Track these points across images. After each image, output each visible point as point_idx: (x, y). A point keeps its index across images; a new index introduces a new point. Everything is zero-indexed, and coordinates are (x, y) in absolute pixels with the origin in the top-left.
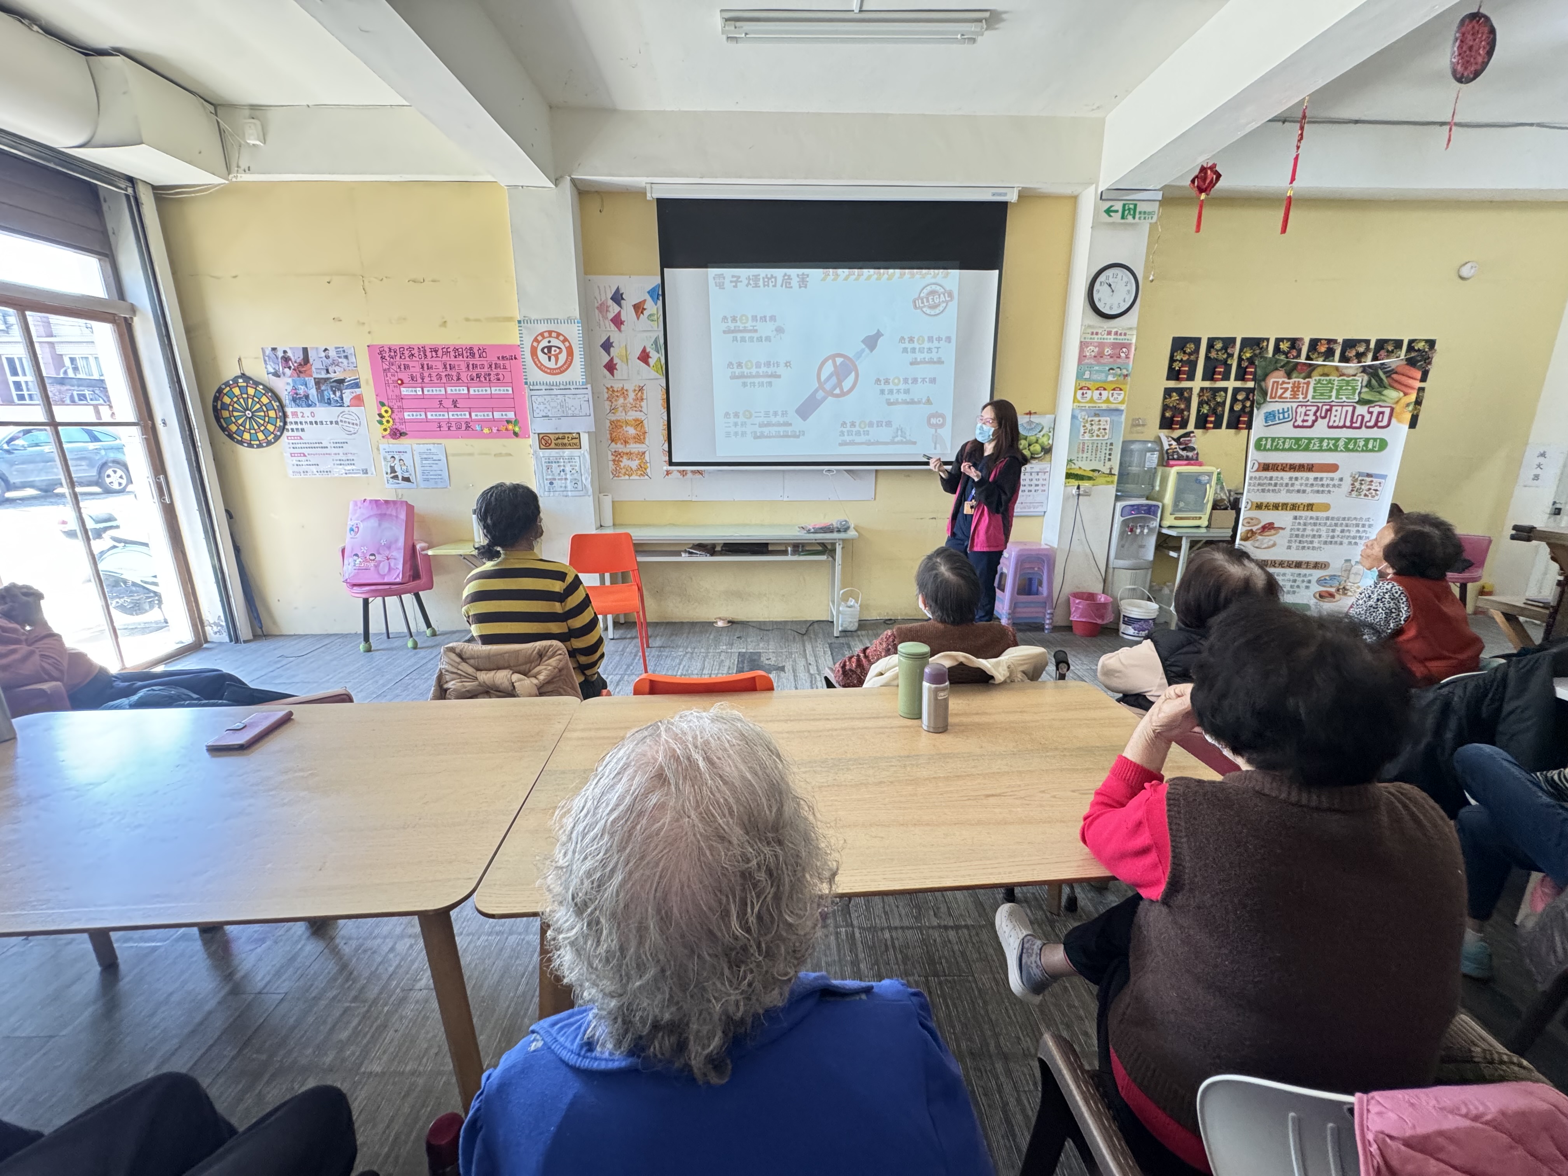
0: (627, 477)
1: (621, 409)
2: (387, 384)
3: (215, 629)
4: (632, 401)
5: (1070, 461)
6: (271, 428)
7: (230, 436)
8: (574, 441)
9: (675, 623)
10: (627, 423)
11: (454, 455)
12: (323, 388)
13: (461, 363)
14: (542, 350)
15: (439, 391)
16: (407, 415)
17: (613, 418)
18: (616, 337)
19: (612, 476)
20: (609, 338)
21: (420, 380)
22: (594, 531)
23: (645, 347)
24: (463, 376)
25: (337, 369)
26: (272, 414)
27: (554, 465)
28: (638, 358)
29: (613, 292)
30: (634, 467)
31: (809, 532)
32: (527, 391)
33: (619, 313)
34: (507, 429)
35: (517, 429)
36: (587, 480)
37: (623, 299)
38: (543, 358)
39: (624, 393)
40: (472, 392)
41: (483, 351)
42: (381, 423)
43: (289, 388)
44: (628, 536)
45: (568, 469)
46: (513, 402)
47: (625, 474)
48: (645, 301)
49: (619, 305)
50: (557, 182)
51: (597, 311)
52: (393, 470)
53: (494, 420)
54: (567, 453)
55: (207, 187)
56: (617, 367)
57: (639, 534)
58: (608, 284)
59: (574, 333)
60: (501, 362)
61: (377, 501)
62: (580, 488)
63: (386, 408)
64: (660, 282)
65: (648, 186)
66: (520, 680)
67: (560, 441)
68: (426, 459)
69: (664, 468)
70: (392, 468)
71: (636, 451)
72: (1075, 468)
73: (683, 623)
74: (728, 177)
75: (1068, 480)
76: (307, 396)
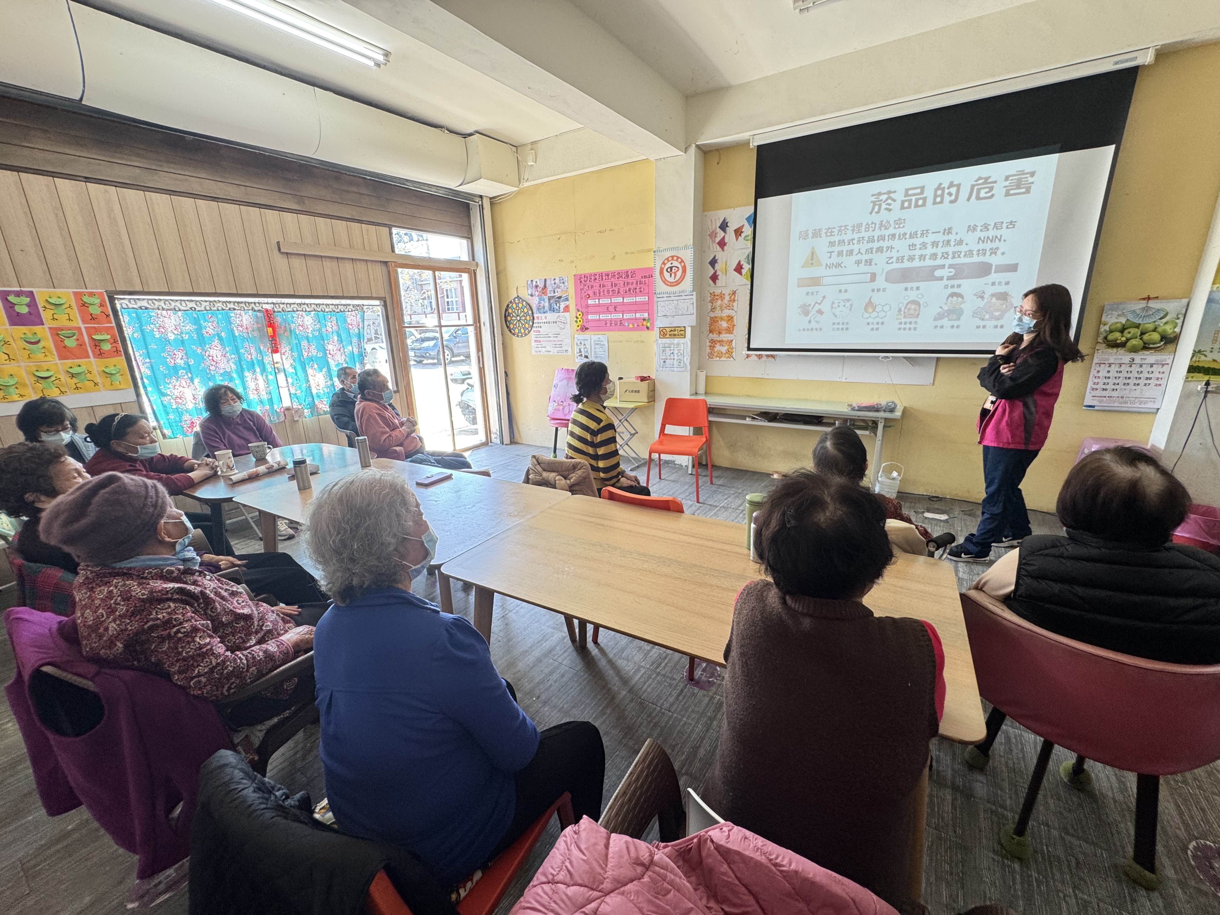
0: (718, 359)
1: (718, 308)
2: (582, 298)
3: (495, 436)
4: (726, 302)
5: (1199, 353)
6: (527, 326)
7: (510, 331)
10: (722, 319)
11: (612, 342)
12: (552, 301)
13: (621, 282)
15: (607, 301)
16: (590, 317)
17: (713, 316)
18: (721, 256)
19: (707, 357)
20: (715, 257)
21: (598, 295)
22: (688, 397)
23: (739, 262)
24: (621, 290)
25: (559, 290)
26: (528, 318)
27: (667, 349)
28: (734, 270)
29: (721, 221)
30: (724, 351)
31: (854, 409)
32: (655, 298)
33: (724, 237)
34: (643, 325)
35: (648, 325)
36: (687, 360)
37: (727, 226)
38: (667, 275)
39: (722, 296)
40: (625, 301)
41: (633, 272)
42: (576, 322)
43: (537, 302)
44: (708, 402)
45: (676, 352)
46: (648, 307)
47: (717, 356)
48: (743, 226)
49: (724, 231)
50: (685, 150)
51: (708, 238)
52: (580, 352)
53: (636, 319)
54: (676, 341)
55: (511, 193)
56: (719, 277)
57: (713, 401)
58: (720, 215)
59: (688, 256)
60: (643, 280)
61: (568, 370)
62: (682, 365)
63: (580, 313)
64: (753, 211)
65: (752, 138)
66: (559, 480)
67: (672, 333)
68: (597, 344)
69: (744, 352)
70: (580, 349)
71: (726, 339)
72: (1205, 361)
73: (747, 471)
74: (814, 116)
75: (1192, 374)
76: (544, 307)
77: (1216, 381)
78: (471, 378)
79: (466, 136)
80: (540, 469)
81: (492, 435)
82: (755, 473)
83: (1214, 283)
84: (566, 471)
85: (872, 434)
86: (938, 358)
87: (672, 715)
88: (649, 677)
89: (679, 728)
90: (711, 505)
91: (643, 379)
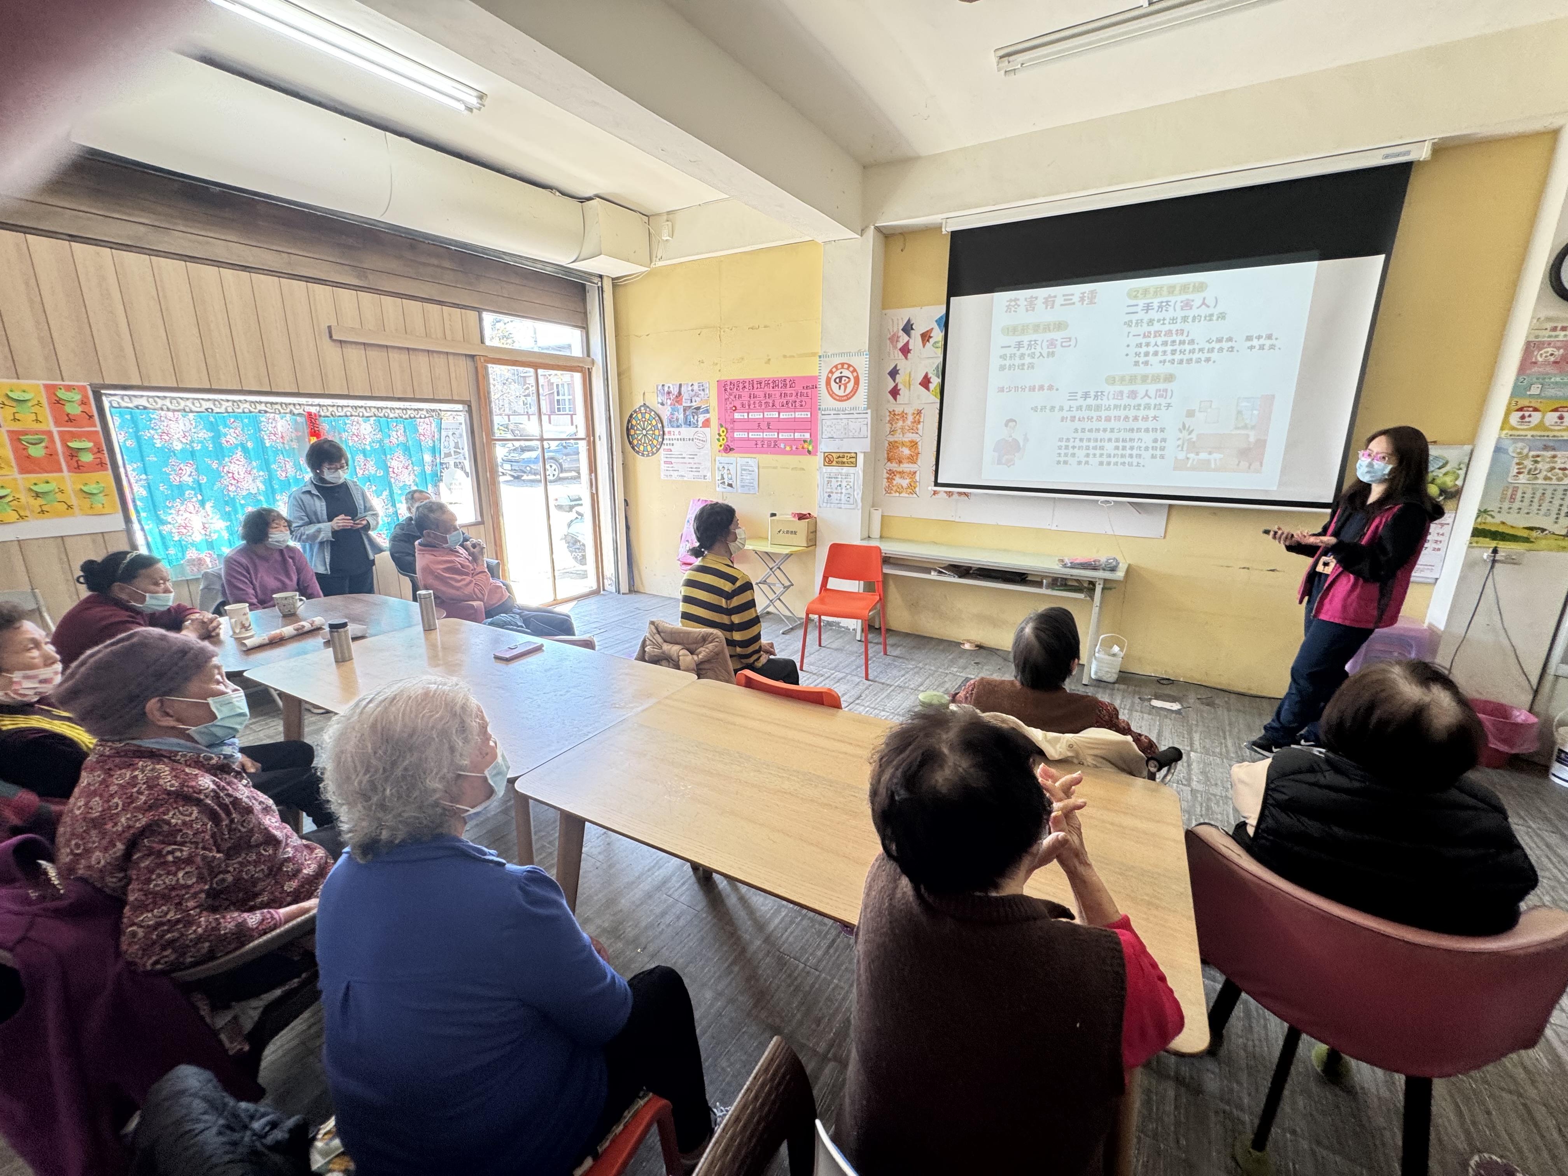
0: (897, 494)
1: (899, 431)
2: (726, 410)
3: (609, 582)
4: (909, 423)
5: (1482, 512)
6: (655, 442)
7: (633, 448)
10: (903, 444)
11: (763, 467)
12: (687, 413)
13: (776, 392)
14: (835, 381)
15: (758, 415)
16: (737, 435)
17: (891, 440)
18: (903, 365)
19: (884, 492)
20: (896, 366)
21: (747, 407)
22: (857, 542)
23: (926, 374)
24: (777, 403)
25: (698, 399)
26: (657, 432)
27: (833, 480)
28: (920, 384)
29: (905, 323)
30: (905, 485)
31: (1065, 566)
32: (820, 415)
33: (908, 342)
34: (803, 448)
35: (810, 448)
36: (858, 494)
37: (912, 329)
38: (835, 387)
39: (903, 416)
40: (781, 416)
41: (793, 381)
42: (719, 440)
43: (669, 414)
44: (878, 549)
45: (844, 484)
46: (810, 425)
47: (896, 491)
48: (932, 329)
49: (909, 335)
50: (862, 232)
51: (888, 342)
52: (723, 478)
53: (794, 440)
54: (845, 470)
55: (638, 275)
56: (901, 392)
57: (889, 548)
58: (902, 316)
59: (862, 364)
60: (805, 391)
62: (851, 500)
63: (723, 429)
64: (944, 311)
65: (944, 221)
66: (685, 656)
67: (840, 459)
68: (745, 470)
69: (930, 488)
70: (722, 475)
71: (907, 470)
72: (1492, 523)
73: (932, 638)
74: (1022, 199)
75: (1476, 539)
76: (677, 420)
77: (1505, 548)
78: (581, 505)
79: (583, 200)
80: (660, 640)
81: (605, 581)
82: (941, 641)
83: (1502, 429)
84: (694, 643)
85: (1088, 598)
86: (1170, 506)
87: (819, 976)
89: (827, 994)
90: (883, 684)
91: (801, 517)
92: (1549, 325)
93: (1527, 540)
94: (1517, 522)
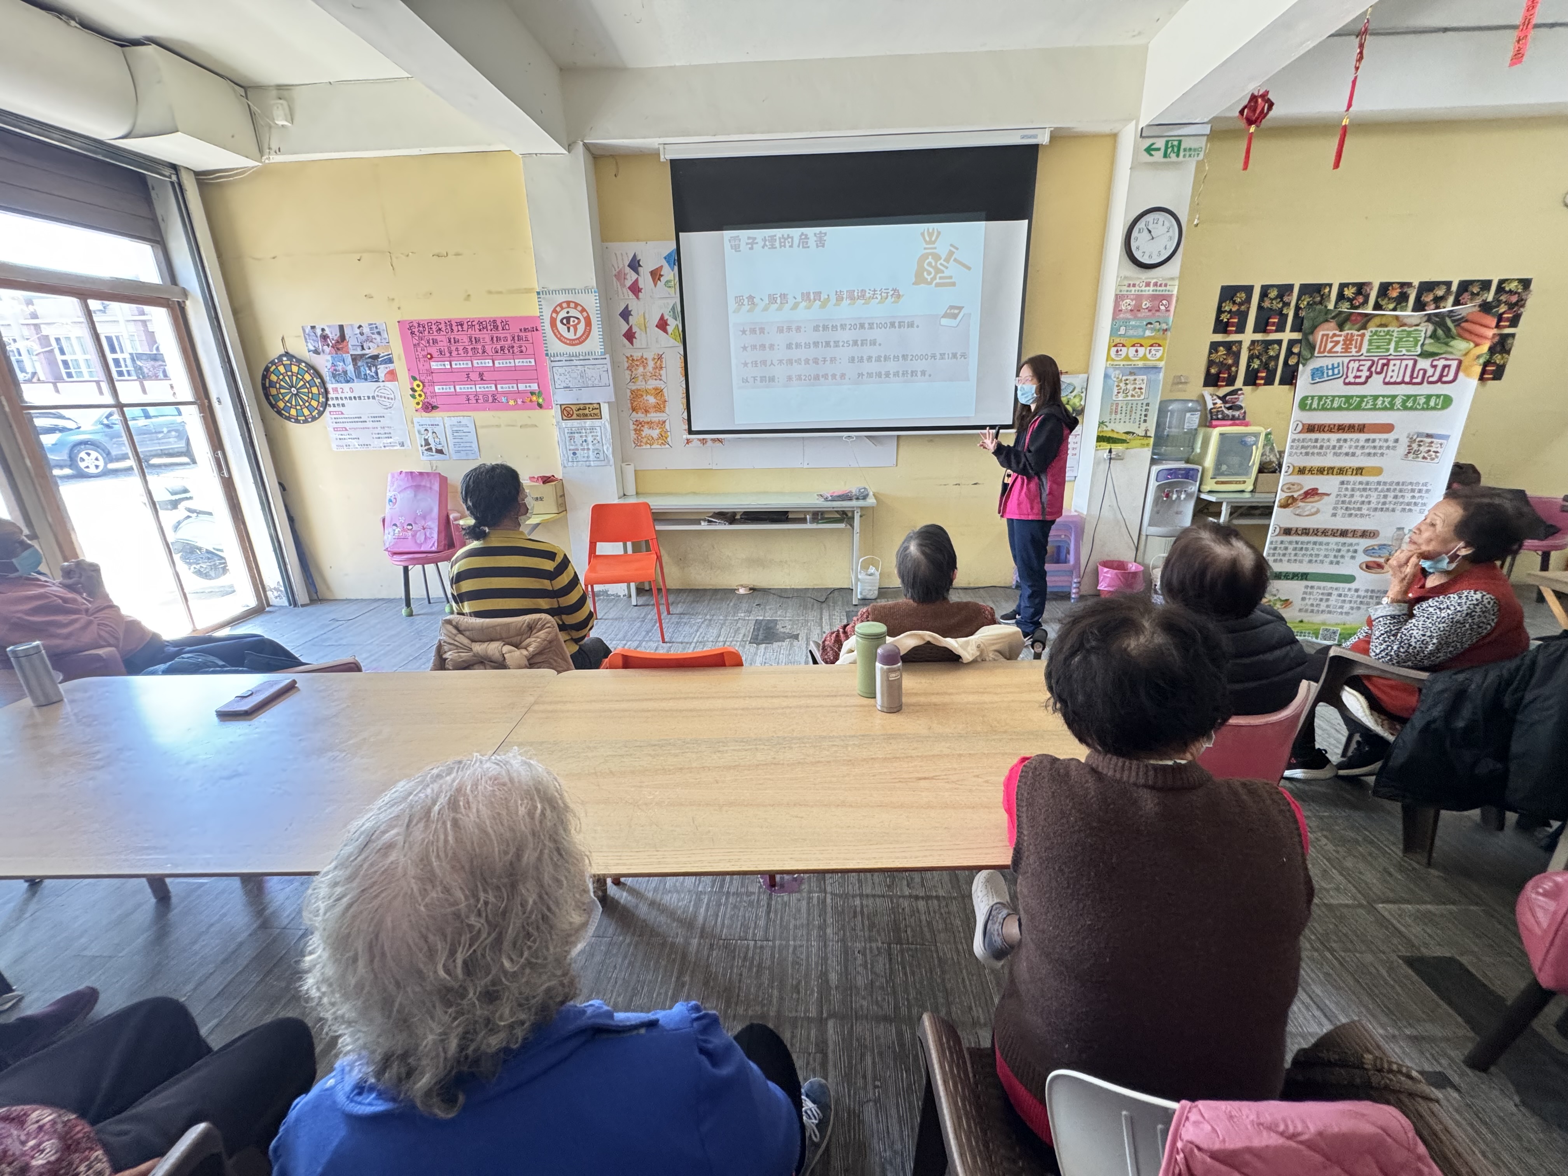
0: (648, 446)
1: (641, 378)
2: (418, 359)
3: (276, 594)
4: (651, 370)
5: (1102, 423)
6: (314, 403)
7: (279, 413)
8: (595, 411)
9: (698, 590)
10: (647, 392)
11: (483, 427)
12: (360, 364)
13: (485, 336)
14: (562, 321)
15: (465, 365)
16: (437, 389)
17: (634, 388)
18: (635, 306)
19: (634, 445)
20: (627, 306)
21: (448, 355)
22: (616, 501)
23: (662, 316)
24: (488, 348)
25: (371, 344)
26: (315, 390)
27: (576, 435)
28: (657, 326)
29: (630, 259)
30: (655, 436)
31: (826, 499)
32: (548, 362)
33: (637, 280)
34: (531, 401)
35: (541, 401)
36: (608, 449)
37: (640, 266)
38: (562, 329)
39: (643, 361)
40: (497, 365)
41: (505, 323)
42: (413, 397)
43: (329, 365)
44: (647, 505)
45: (590, 439)
46: (536, 374)
47: (646, 443)
48: (662, 267)
49: (637, 273)
50: (569, 147)
51: (615, 279)
52: (427, 443)
53: (519, 392)
54: (588, 423)
55: (244, 170)
56: (636, 335)
57: (657, 503)
58: (626, 250)
59: (591, 302)
60: (523, 334)
61: (411, 473)
62: (602, 458)
63: (418, 382)
64: (675, 247)
65: (661, 147)
66: (510, 652)
67: (581, 412)
68: (457, 431)
69: (685, 437)
70: (426, 440)
71: (656, 419)
72: (1107, 432)
73: (705, 590)
74: (741, 133)
75: (1099, 444)
76: (345, 372)
77: (1117, 448)
79: (126, 43)
80: (466, 641)
81: (269, 593)
82: (716, 591)
83: (1107, 360)
84: (518, 635)
85: (849, 527)
87: (774, 947)
88: (719, 905)
90: (682, 643)
91: (546, 480)
92: (1126, 283)
93: (1123, 441)
94: (1119, 428)
